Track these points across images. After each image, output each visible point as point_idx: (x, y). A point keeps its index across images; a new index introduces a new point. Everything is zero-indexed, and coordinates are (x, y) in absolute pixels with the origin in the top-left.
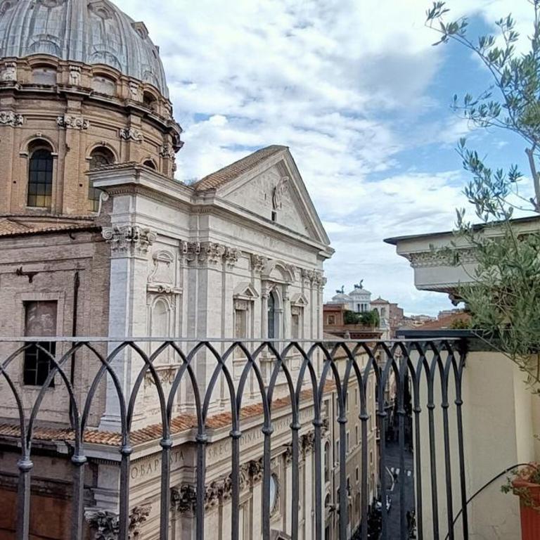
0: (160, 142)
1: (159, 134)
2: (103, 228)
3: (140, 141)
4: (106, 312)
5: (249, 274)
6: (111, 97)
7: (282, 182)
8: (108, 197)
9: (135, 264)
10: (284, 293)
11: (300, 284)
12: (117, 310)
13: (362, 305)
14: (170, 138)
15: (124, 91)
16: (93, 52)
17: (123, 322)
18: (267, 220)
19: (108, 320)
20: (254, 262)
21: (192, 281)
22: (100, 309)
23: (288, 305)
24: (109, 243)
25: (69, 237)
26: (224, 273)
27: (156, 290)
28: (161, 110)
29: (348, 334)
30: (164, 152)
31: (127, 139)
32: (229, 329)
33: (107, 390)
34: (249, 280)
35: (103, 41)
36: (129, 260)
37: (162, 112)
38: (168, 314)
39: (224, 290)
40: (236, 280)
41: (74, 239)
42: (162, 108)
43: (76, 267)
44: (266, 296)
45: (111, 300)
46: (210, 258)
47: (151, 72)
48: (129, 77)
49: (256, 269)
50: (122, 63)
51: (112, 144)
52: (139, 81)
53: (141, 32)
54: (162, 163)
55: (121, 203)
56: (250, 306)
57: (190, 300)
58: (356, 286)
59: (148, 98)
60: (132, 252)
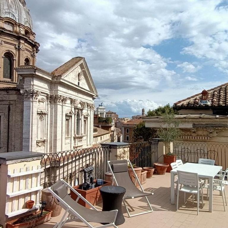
0: (31, 51)
1: (31, 47)
2: (21, 89)
3: (24, 50)
4: (22, 120)
5: (70, 106)
6: (12, 32)
7: (82, 71)
8: (22, 78)
9: (34, 103)
10: (82, 112)
11: (86, 109)
12: (26, 120)
13: (102, 113)
14: (35, 49)
15: (17, 29)
16: (4, 12)
17: (29, 124)
18: (76, 85)
19: (23, 124)
20: (72, 101)
21: (52, 109)
22: (19, 119)
23: (83, 117)
24: (23, 95)
25: (6, 92)
26: (62, 106)
27: (40, 112)
28: (32, 37)
29: (100, 126)
30: (33, 54)
31: (19, 49)
32: (64, 126)
33: (23, 149)
34: (70, 108)
35: (8, 7)
36: (31, 102)
37: (32, 38)
38: (43, 121)
39: (62, 112)
40: (67, 108)
41: (8, 93)
42: (32, 36)
43: (9, 104)
44: (76, 114)
45: (24, 116)
46: (58, 101)
47: (28, 21)
48: (19, 24)
49: (73, 104)
50: (16, 17)
51: (13, 51)
52: (23, 25)
53: (23, 4)
54: (32, 59)
55: (28, 80)
56: (70, 118)
57: (51, 116)
58: (99, 105)
59: (27, 32)
60: (32, 99)
